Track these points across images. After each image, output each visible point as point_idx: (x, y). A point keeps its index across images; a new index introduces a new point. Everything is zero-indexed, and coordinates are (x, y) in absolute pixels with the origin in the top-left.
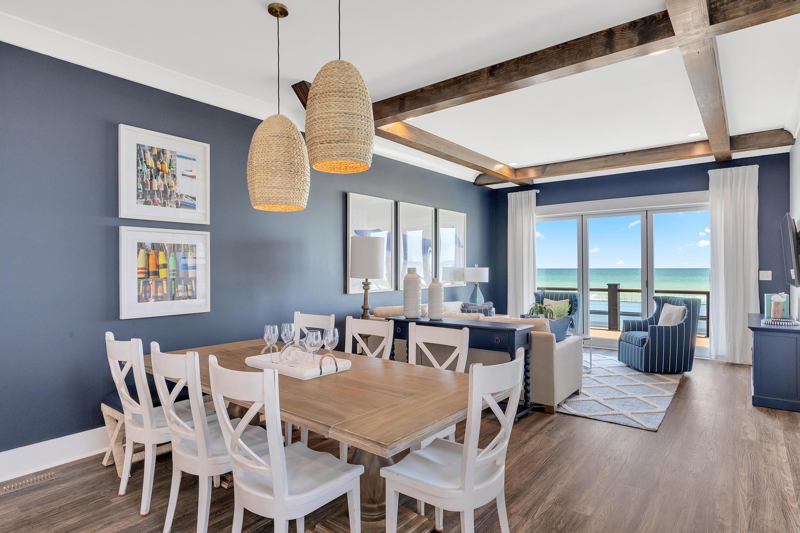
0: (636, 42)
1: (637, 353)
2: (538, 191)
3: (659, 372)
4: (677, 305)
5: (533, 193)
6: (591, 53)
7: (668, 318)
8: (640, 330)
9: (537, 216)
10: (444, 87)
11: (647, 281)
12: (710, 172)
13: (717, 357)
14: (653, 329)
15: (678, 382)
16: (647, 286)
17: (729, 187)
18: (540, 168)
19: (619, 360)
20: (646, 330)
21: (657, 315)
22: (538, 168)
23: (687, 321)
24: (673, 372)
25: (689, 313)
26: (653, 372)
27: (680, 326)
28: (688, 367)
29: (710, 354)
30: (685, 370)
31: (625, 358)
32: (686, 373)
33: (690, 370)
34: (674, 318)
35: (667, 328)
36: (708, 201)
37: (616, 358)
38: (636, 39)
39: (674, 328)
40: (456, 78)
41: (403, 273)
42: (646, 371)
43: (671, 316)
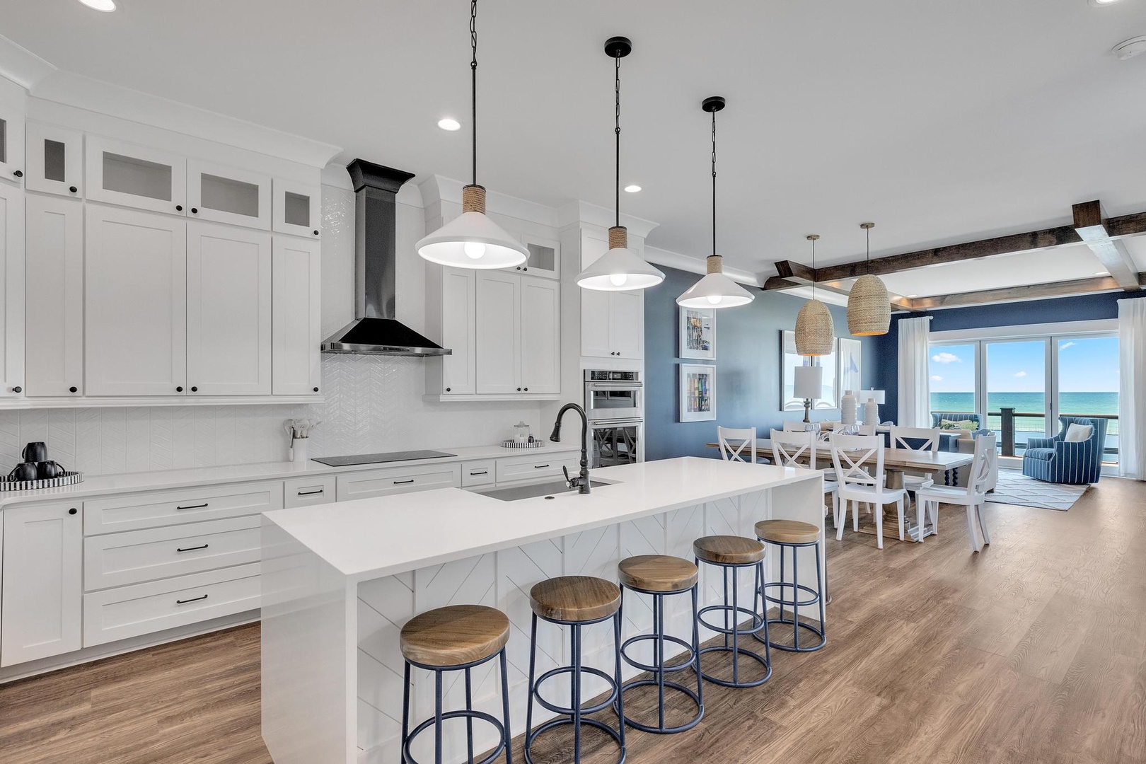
0: (1055, 243)
1: (1044, 467)
2: (932, 318)
3: (1066, 482)
4: (1084, 424)
5: (927, 319)
6: (1019, 247)
7: (1076, 435)
8: (1045, 446)
9: (930, 342)
10: (893, 261)
11: (1051, 404)
12: (1119, 301)
13: (1126, 474)
14: (1060, 446)
15: (1085, 489)
16: (1051, 409)
17: (1139, 316)
18: (939, 298)
19: (1024, 474)
20: (1051, 446)
21: (1063, 435)
22: (935, 299)
23: (1094, 438)
24: (1079, 483)
25: (1096, 431)
26: (1060, 482)
27: (1087, 442)
28: (1095, 478)
29: (1119, 472)
30: (1092, 481)
31: (1031, 472)
32: (1093, 485)
33: (1097, 481)
34: (1081, 435)
35: (1074, 445)
36: (1118, 328)
37: (1021, 474)
38: (1055, 241)
39: (1081, 444)
40: (904, 255)
41: (842, 394)
42: (1053, 482)
43: (1077, 434)
